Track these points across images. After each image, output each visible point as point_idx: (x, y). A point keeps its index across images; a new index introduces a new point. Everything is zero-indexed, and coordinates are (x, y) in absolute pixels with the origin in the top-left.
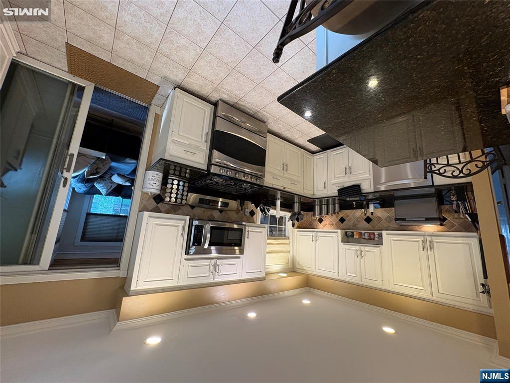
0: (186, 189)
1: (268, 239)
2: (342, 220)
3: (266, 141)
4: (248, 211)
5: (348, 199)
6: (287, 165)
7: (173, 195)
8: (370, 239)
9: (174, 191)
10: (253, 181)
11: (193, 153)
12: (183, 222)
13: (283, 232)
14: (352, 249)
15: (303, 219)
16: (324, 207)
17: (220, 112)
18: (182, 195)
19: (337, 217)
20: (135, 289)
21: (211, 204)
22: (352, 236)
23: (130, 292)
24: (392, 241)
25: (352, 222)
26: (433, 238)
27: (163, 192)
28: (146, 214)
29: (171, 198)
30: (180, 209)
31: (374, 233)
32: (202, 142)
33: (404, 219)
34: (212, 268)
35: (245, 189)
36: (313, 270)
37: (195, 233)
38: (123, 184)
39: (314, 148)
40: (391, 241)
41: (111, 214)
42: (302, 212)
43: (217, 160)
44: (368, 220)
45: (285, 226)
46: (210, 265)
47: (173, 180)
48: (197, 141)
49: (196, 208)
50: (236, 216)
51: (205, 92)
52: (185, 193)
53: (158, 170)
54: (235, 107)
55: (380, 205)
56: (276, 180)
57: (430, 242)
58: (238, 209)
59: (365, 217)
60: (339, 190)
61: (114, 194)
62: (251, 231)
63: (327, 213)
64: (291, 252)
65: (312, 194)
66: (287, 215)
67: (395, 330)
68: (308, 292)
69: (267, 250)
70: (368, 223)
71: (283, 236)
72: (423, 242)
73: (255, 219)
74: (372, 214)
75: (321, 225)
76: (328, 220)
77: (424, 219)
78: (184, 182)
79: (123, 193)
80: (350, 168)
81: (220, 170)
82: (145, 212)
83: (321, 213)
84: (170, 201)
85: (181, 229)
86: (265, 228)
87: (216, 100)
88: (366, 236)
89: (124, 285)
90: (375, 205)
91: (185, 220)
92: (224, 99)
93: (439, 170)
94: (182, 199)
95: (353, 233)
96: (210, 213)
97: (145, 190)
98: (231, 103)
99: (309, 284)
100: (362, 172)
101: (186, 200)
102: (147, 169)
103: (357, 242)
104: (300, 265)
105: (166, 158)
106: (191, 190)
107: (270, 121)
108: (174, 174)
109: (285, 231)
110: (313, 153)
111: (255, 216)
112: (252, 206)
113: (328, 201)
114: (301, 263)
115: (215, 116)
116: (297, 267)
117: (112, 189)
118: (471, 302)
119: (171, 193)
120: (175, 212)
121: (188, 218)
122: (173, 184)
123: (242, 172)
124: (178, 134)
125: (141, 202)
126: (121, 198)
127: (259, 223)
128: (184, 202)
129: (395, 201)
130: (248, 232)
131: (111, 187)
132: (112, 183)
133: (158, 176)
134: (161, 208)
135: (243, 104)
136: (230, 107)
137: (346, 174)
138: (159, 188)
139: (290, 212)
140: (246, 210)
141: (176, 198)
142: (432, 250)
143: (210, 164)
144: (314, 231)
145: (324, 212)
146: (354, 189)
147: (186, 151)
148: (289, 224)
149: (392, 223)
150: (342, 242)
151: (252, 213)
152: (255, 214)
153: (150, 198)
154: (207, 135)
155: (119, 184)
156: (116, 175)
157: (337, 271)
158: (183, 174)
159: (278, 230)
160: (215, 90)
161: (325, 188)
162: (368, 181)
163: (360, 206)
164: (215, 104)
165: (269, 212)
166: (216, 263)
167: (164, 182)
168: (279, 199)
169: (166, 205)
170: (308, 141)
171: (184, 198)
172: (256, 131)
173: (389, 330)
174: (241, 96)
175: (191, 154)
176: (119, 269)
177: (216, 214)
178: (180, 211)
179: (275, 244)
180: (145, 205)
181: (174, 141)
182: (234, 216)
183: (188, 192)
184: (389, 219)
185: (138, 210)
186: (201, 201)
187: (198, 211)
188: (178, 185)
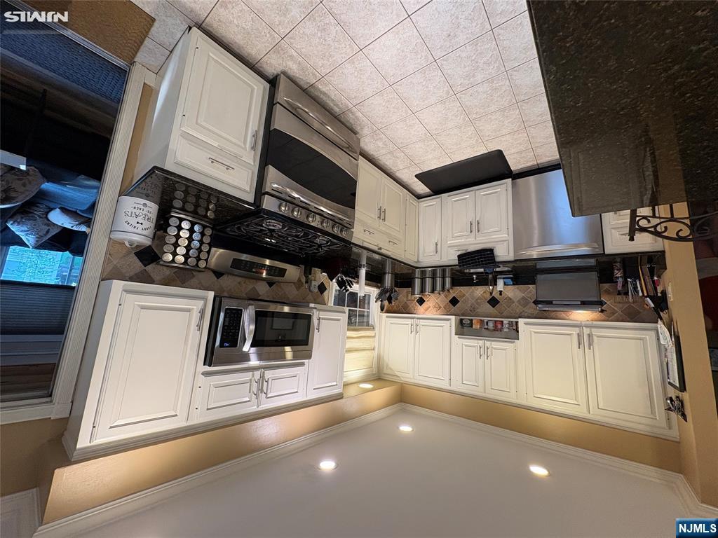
0: (207, 240)
1: (348, 330)
2: (454, 301)
3: (358, 166)
4: (315, 284)
5: (467, 271)
6: (384, 212)
7: (181, 250)
8: (496, 329)
9: (183, 242)
10: (336, 231)
11: (228, 167)
12: (200, 303)
13: (365, 318)
14: (471, 345)
15: (397, 299)
16: (428, 282)
17: (282, 97)
18: (200, 250)
19: (446, 296)
20: (89, 444)
21: (254, 270)
22: (471, 325)
23: (75, 453)
24: (533, 333)
25: (469, 305)
26: (593, 330)
27: (157, 242)
28: (118, 286)
29: (175, 254)
30: (194, 276)
31: (502, 322)
32: (245, 149)
33: (550, 303)
34: (255, 386)
35: (320, 246)
36: (411, 376)
37: (227, 324)
38: (75, 228)
39: (421, 188)
40: (531, 334)
41: (52, 283)
42: (397, 289)
43: (276, 186)
44: (493, 302)
45: (369, 309)
46: (251, 380)
47: (181, 220)
48: (235, 144)
49: (225, 277)
50: (297, 292)
51: (255, 49)
52: (205, 248)
53: (147, 197)
54: (308, 93)
55: (512, 280)
56: (368, 233)
57: (589, 335)
58: (299, 280)
59: (489, 297)
60: (459, 256)
61: (55, 246)
62: (323, 319)
63: (433, 291)
64: (376, 349)
65: (416, 260)
66: (374, 292)
67: (548, 471)
68: (404, 411)
69: (347, 347)
70: (494, 307)
71: (365, 324)
72: (579, 335)
73: (326, 299)
74: (501, 294)
75: (421, 309)
76: (432, 301)
77: (579, 303)
78: (204, 227)
79: (74, 245)
80: (478, 223)
81: (280, 206)
82: (114, 281)
83: (422, 291)
84: (173, 261)
85: (195, 316)
86: (345, 312)
87: (275, 73)
88: (491, 325)
89: (62, 435)
90: (506, 280)
91: (205, 299)
92: (291, 73)
93: (655, 227)
94: (198, 259)
95: (472, 320)
96: (250, 287)
97: (116, 236)
98: (302, 83)
99: (404, 398)
100: (497, 229)
101: (206, 260)
102: (122, 193)
103: (477, 334)
104: (391, 369)
105: (169, 166)
106: (216, 242)
107: (366, 131)
108: (183, 209)
109: (368, 316)
110: (419, 197)
111: (326, 293)
112: (322, 276)
113: (434, 273)
114: (390, 366)
115: (272, 103)
116: (386, 371)
117: (49, 236)
118: (644, 421)
119: (176, 245)
120: (182, 284)
121: (211, 294)
122: (180, 228)
123: (318, 214)
124: (197, 123)
125: (107, 260)
126: (70, 255)
127: (332, 305)
128: (202, 264)
129: (538, 276)
130: (319, 319)
131: (48, 232)
132: (48, 225)
133: (146, 209)
134: (152, 275)
135: (324, 89)
136: (301, 91)
137: (471, 232)
138: (150, 232)
139: (378, 287)
140: (313, 283)
141: (186, 256)
142: (591, 347)
143: (260, 192)
144: (413, 318)
145: (427, 290)
146: (484, 255)
147: (213, 161)
148: (375, 306)
149: (528, 307)
150: (456, 334)
151: (322, 288)
152: (326, 289)
153: (129, 253)
154: (255, 136)
155: (65, 229)
156: (58, 209)
157: (448, 378)
158: (201, 211)
159: (359, 315)
160: (276, 48)
161: (437, 252)
162: (505, 243)
163: (483, 281)
164: (273, 82)
165: (351, 287)
166: (262, 377)
167: (162, 223)
168: (364, 265)
169: (165, 268)
170: (416, 176)
171: (204, 256)
172: (343, 147)
173: (539, 471)
174: (324, 71)
175: (224, 168)
176: (51, 402)
177: (262, 289)
178: (194, 281)
179: (356, 339)
180: (115, 267)
181: (186, 136)
182: (292, 292)
183: (211, 245)
184: (524, 302)
185: (99, 275)
186: (237, 264)
187: (228, 282)
188: (191, 231)
